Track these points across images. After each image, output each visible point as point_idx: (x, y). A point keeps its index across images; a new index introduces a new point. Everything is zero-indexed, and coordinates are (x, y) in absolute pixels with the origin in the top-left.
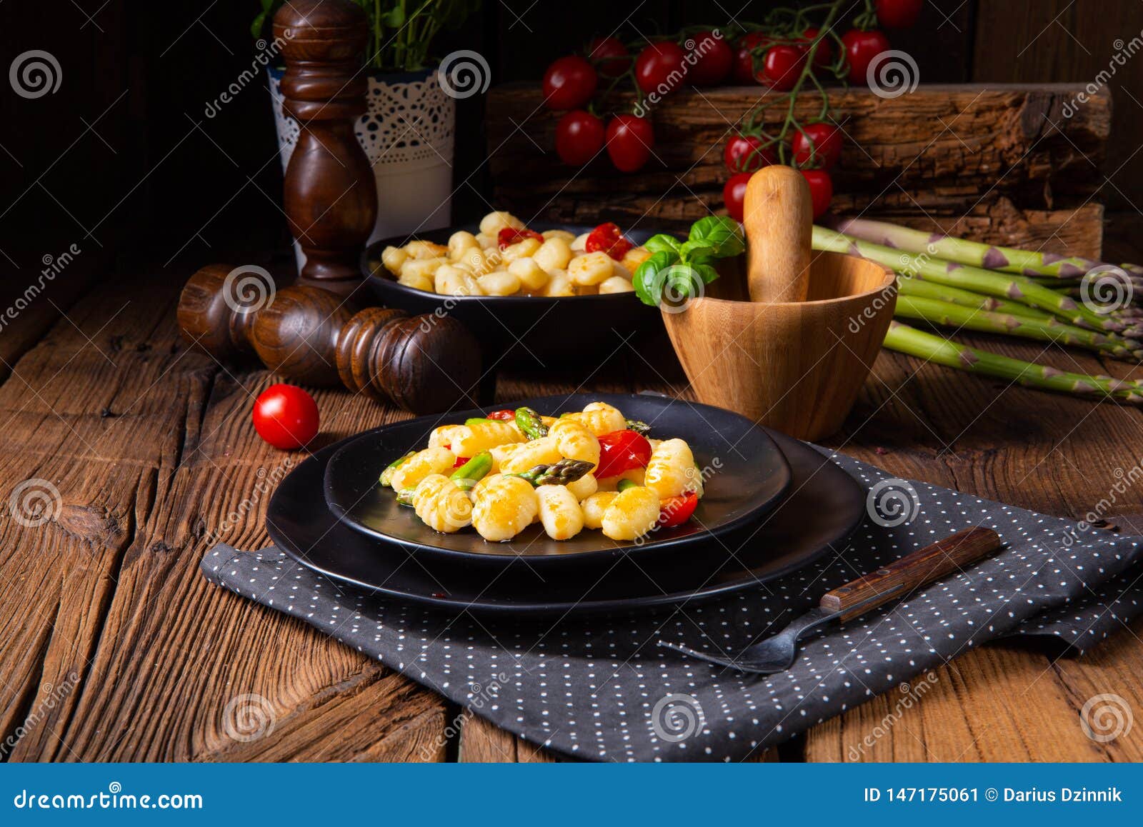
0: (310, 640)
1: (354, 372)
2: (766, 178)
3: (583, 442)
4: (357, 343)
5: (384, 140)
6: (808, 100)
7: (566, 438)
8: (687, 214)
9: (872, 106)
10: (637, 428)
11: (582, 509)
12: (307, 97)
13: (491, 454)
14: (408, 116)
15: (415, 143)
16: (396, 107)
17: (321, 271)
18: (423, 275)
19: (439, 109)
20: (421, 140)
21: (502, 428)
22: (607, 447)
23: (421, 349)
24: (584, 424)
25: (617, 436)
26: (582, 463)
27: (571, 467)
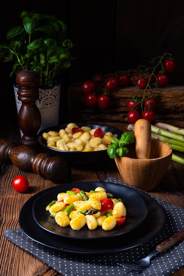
0: (31, 257)
1: (37, 170)
2: (140, 123)
3: (97, 204)
4: (38, 163)
5: (43, 103)
6: (148, 92)
7: (93, 203)
8: (118, 119)
9: (164, 94)
10: (110, 196)
11: (97, 221)
12: (24, 96)
14: (49, 97)
15: (50, 104)
16: (46, 95)
17: (27, 138)
18: (53, 141)
19: (56, 95)
20: (52, 103)
21: (76, 197)
22: (103, 204)
23: (54, 167)
24: (97, 197)
25: (105, 200)
26: (97, 210)
27: (94, 211)
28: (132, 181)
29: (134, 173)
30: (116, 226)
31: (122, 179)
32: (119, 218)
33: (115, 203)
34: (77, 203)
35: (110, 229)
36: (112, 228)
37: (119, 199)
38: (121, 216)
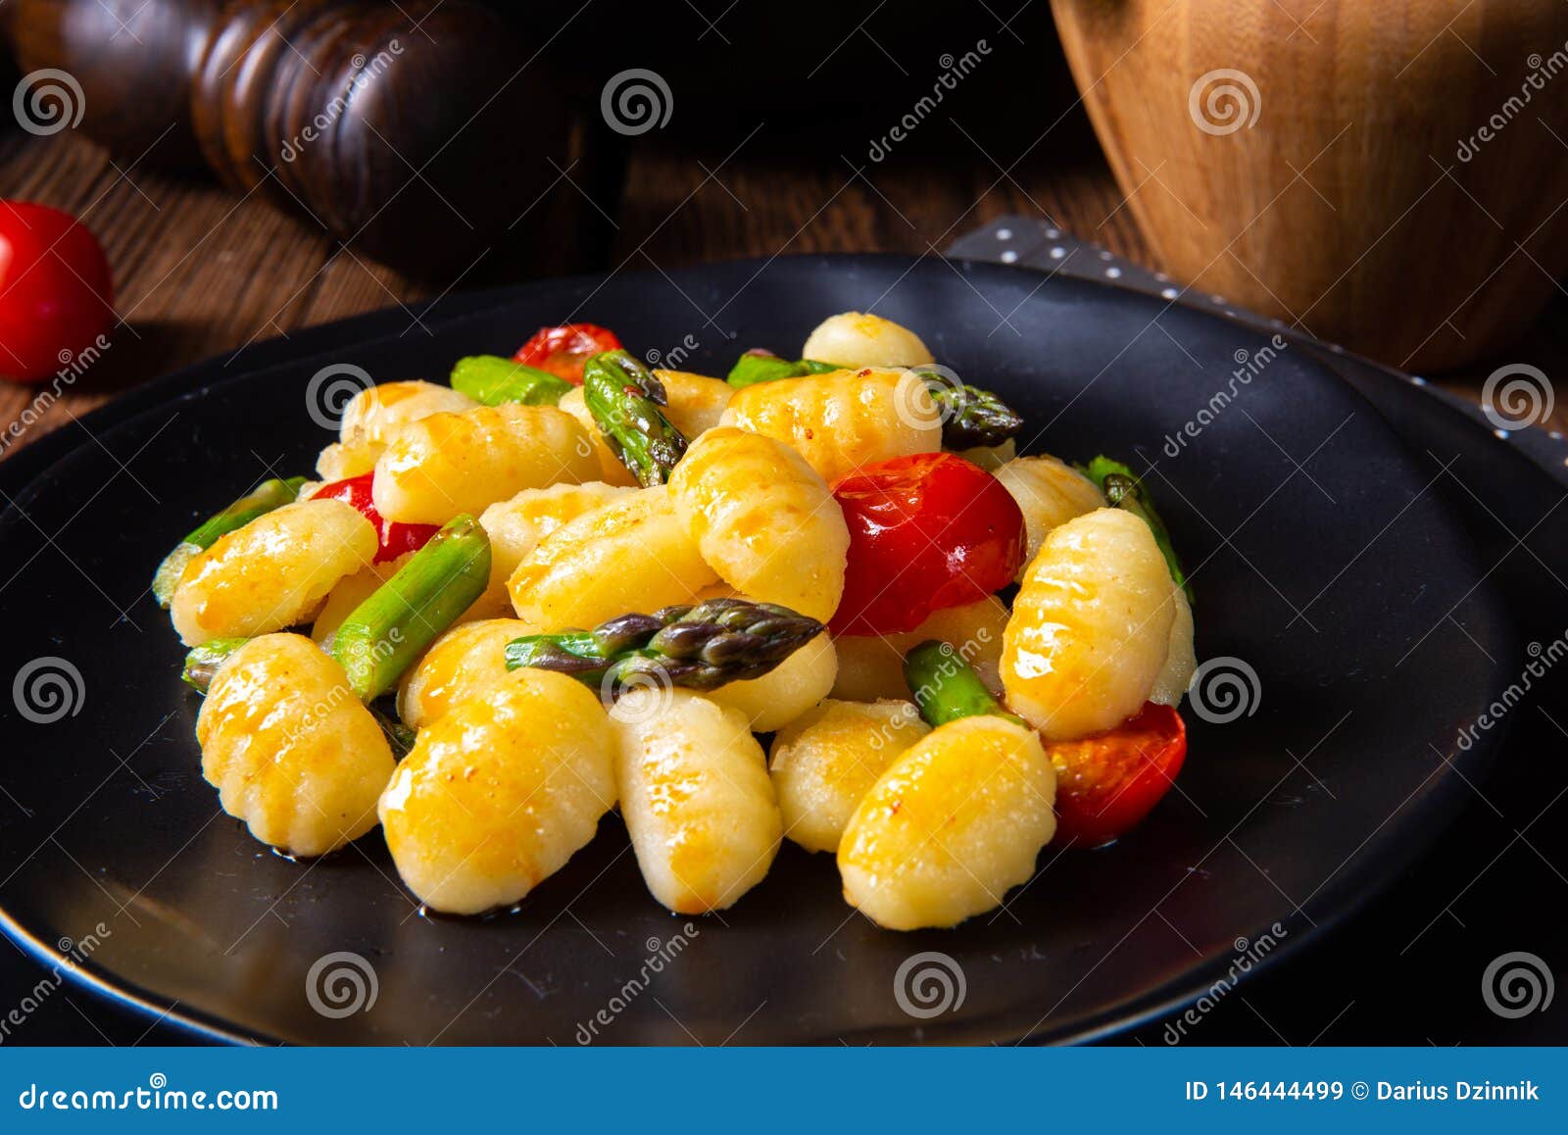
3: (785, 533)
4: (237, 78)
7: (726, 512)
10: (976, 419)
11: (774, 787)
13: (483, 536)
21: (536, 428)
22: (875, 529)
23: (389, 104)
24: (799, 433)
25: (906, 482)
26: (778, 621)
27: (738, 634)
28: (1259, 257)
29: (1276, 163)
30: (1045, 855)
31: (1131, 239)
32: (1095, 736)
33: (1051, 524)
34: (537, 510)
35: (950, 916)
36: (993, 897)
37: (1102, 465)
38: (1133, 706)
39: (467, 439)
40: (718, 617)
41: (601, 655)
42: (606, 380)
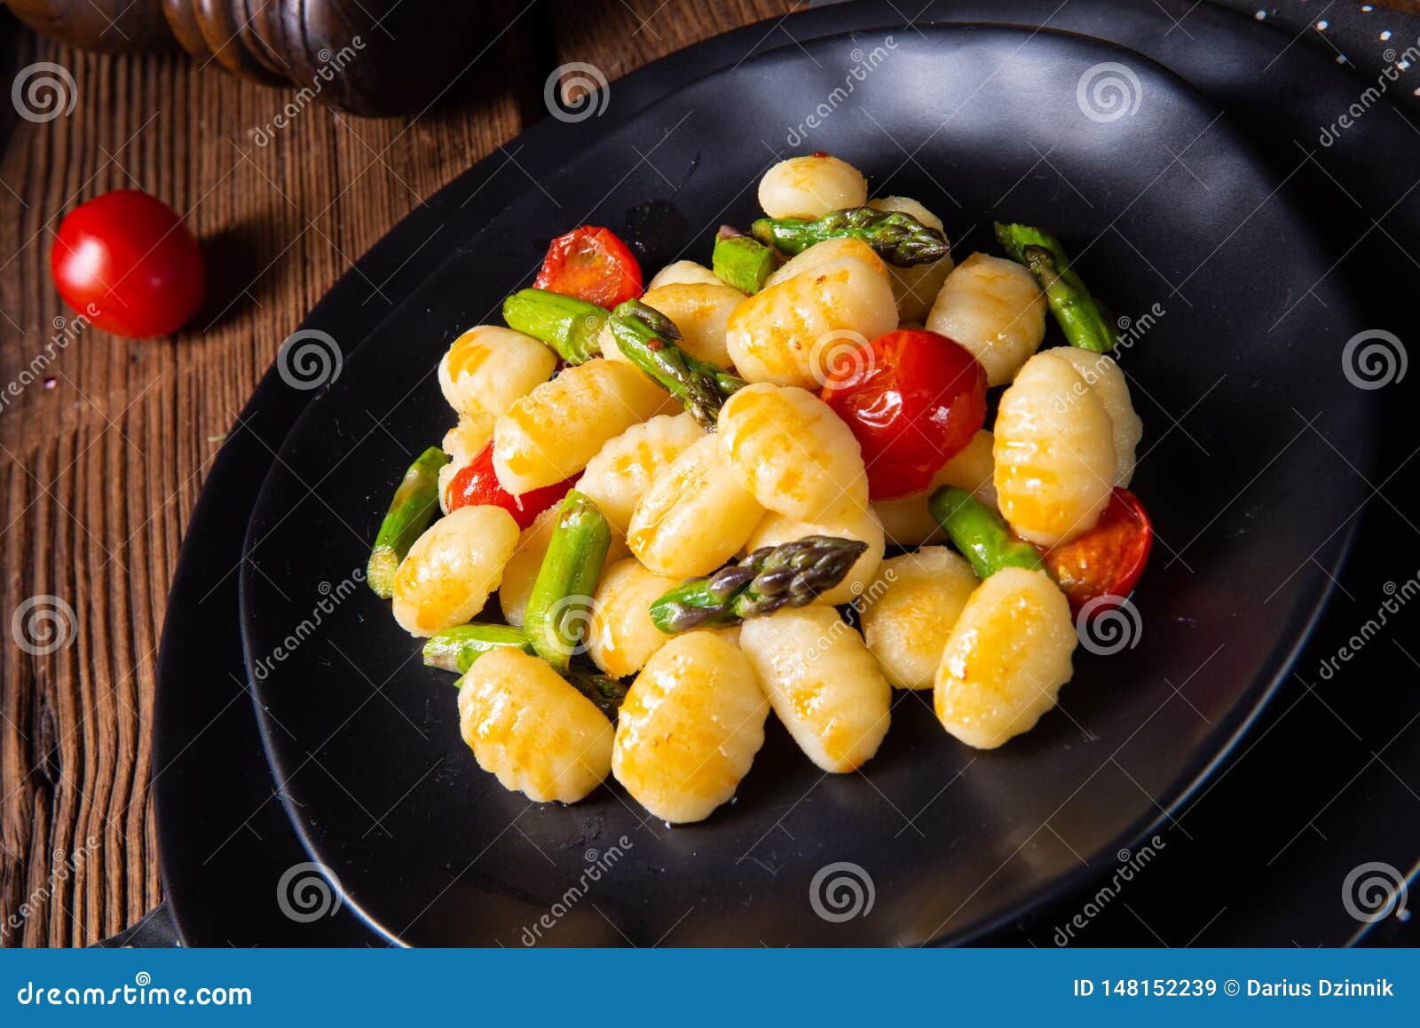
7: (767, 474)
24: (791, 343)
26: (834, 553)
27: (811, 572)
34: (625, 461)
36: (1051, 700)
39: (550, 424)
40: (791, 560)
41: (718, 604)
42: (631, 334)
